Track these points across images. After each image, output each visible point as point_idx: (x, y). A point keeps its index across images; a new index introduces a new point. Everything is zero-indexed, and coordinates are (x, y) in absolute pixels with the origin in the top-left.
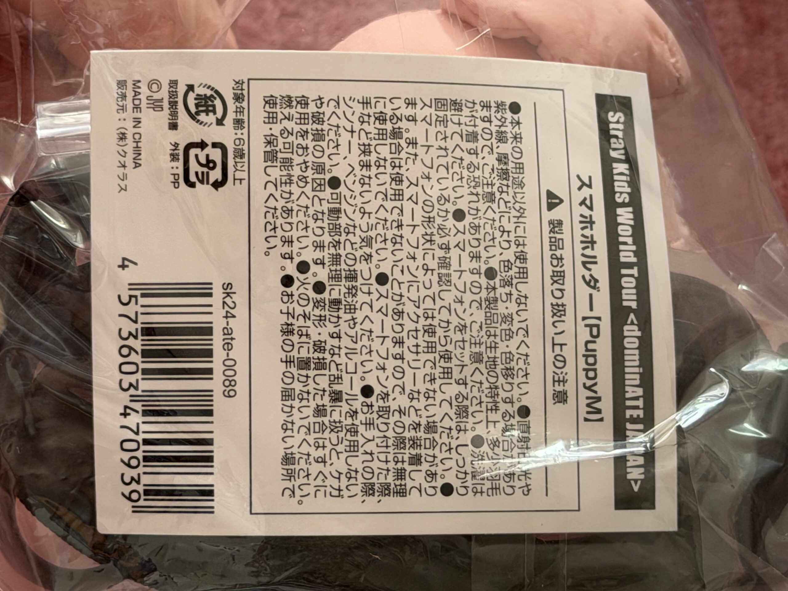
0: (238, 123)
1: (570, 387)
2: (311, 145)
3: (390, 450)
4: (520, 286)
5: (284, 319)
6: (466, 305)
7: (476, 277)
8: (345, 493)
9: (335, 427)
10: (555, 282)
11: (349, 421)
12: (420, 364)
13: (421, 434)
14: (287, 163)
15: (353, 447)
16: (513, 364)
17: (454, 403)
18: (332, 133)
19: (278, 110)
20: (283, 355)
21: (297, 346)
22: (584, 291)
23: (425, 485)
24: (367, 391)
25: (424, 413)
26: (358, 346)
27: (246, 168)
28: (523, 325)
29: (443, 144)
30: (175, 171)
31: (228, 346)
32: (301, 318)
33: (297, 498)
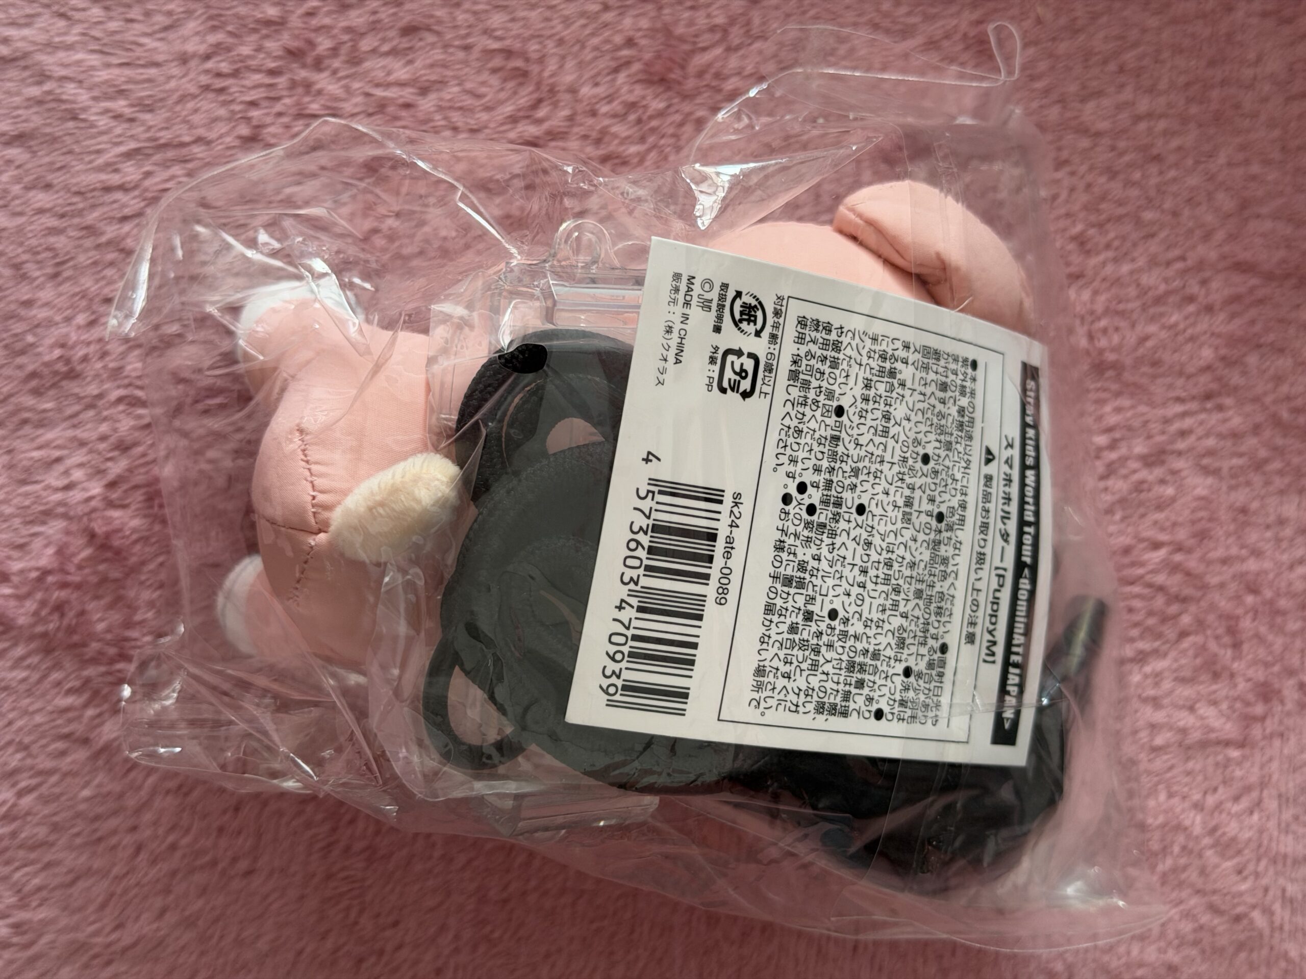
0: (773, 337)
1: (978, 630)
2: (828, 371)
3: (842, 672)
4: (959, 533)
5: (778, 535)
6: (919, 544)
7: (929, 519)
8: (801, 709)
9: (803, 645)
10: (982, 532)
11: (815, 641)
12: (876, 594)
13: (868, 661)
14: (806, 385)
15: (815, 666)
16: (943, 604)
17: (896, 634)
18: (845, 363)
19: (807, 332)
20: (772, 570)
21: (785, 563)
22: (1000, 542)
23: (864, 708)
24: (833, 614)
25: (873, 641)
26: (832, 570)
27: (771, 383)
28: (955, 569)
29: (922, 389)
30: (711, 374)
31: (728, 555)
32: (792, 537)
33: (761, 709)
